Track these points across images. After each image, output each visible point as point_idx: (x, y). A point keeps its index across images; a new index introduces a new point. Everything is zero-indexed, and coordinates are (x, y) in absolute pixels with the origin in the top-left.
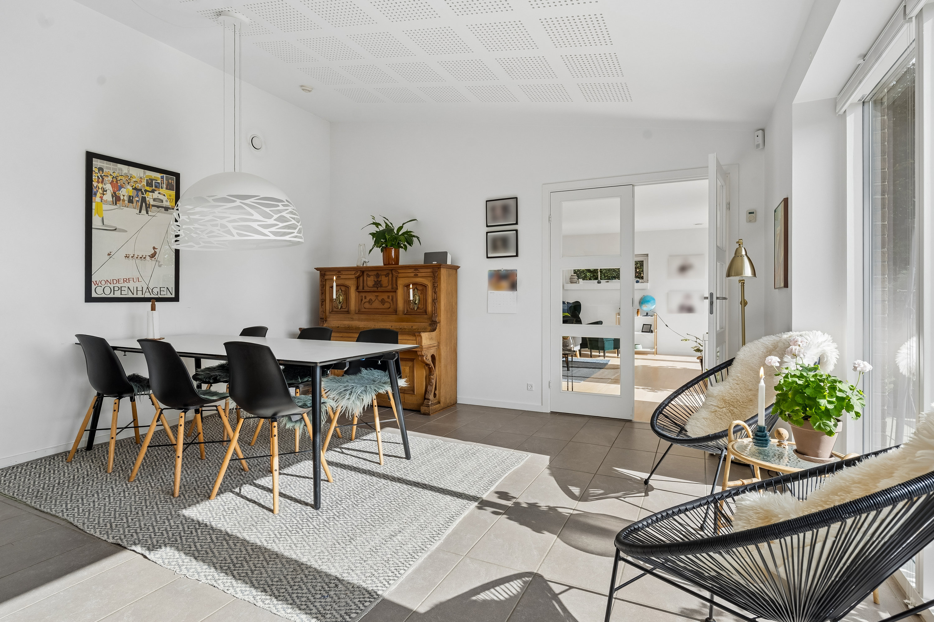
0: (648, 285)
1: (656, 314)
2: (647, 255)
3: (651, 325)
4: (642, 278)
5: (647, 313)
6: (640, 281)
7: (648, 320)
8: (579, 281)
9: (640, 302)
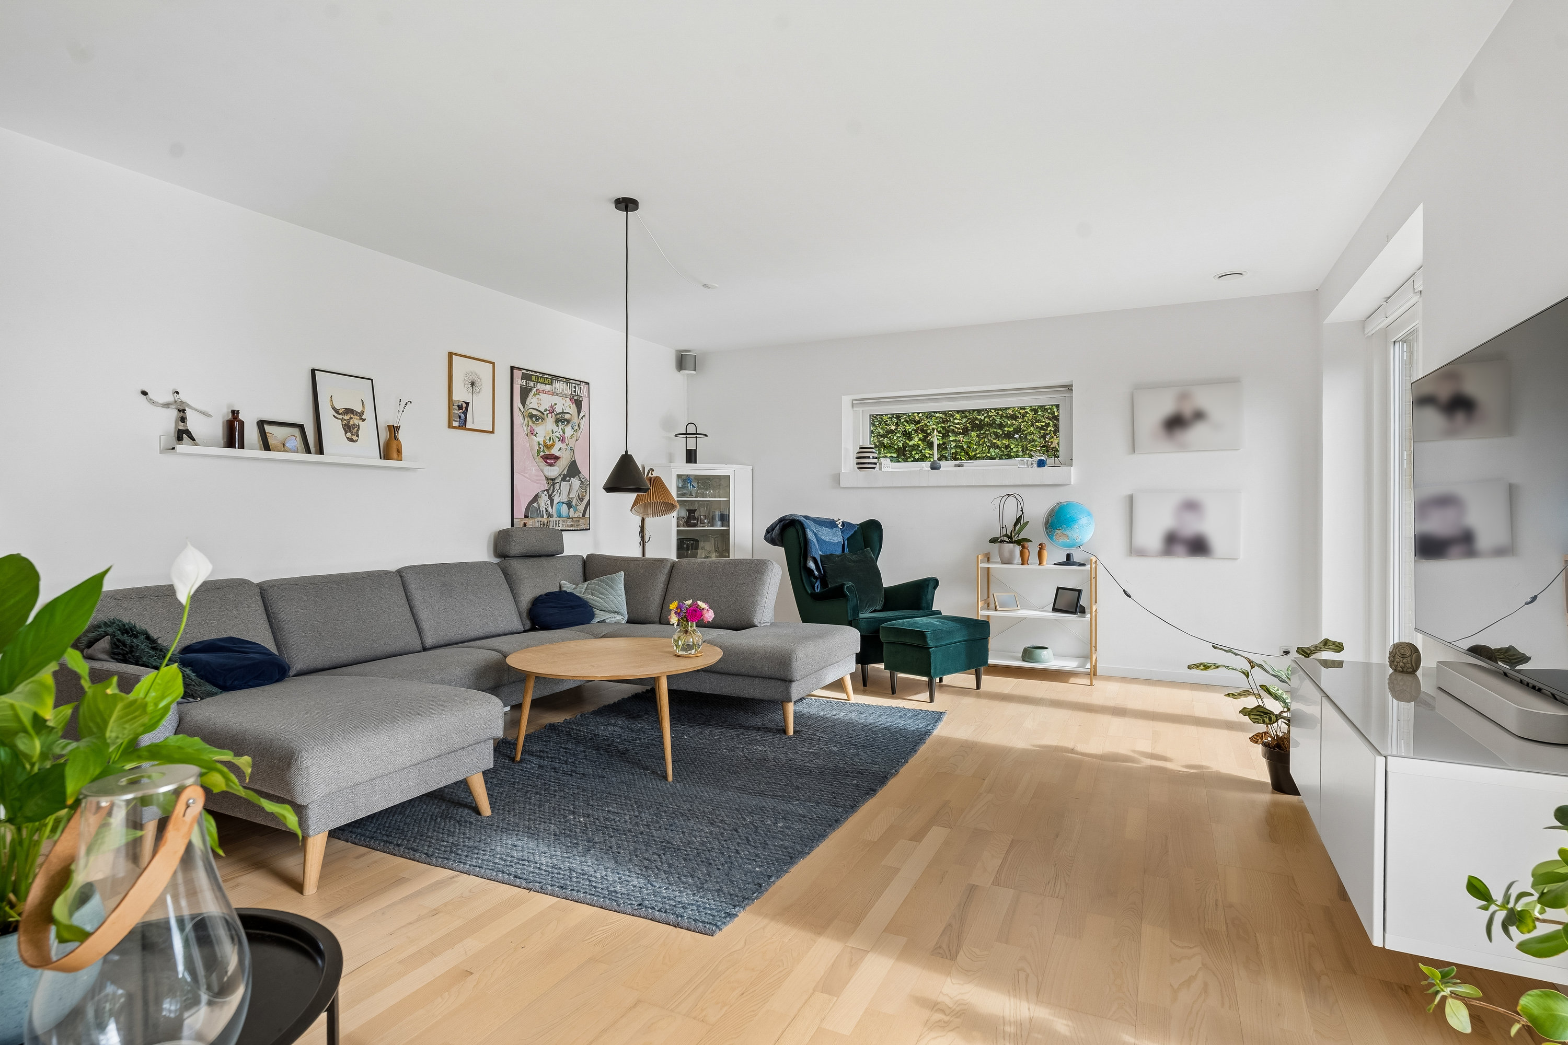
0: (1073, 474)
1: (1094, 559)
2: (1069, 387)
3: (1080, 591)
4: (1055, 452)
5: (1068, 556)
6: (1050, 461)
7: (1071, 578)
8: (880, 464)
9: (1047, 523)
